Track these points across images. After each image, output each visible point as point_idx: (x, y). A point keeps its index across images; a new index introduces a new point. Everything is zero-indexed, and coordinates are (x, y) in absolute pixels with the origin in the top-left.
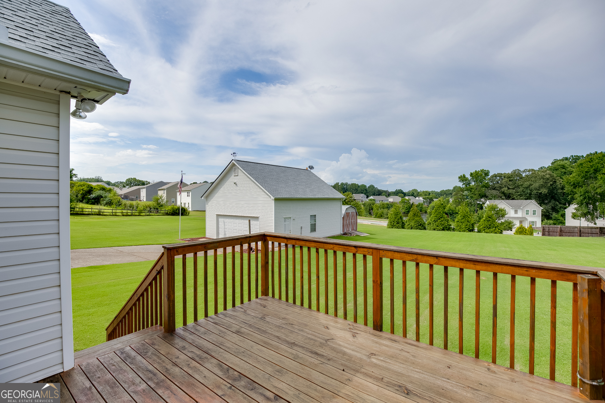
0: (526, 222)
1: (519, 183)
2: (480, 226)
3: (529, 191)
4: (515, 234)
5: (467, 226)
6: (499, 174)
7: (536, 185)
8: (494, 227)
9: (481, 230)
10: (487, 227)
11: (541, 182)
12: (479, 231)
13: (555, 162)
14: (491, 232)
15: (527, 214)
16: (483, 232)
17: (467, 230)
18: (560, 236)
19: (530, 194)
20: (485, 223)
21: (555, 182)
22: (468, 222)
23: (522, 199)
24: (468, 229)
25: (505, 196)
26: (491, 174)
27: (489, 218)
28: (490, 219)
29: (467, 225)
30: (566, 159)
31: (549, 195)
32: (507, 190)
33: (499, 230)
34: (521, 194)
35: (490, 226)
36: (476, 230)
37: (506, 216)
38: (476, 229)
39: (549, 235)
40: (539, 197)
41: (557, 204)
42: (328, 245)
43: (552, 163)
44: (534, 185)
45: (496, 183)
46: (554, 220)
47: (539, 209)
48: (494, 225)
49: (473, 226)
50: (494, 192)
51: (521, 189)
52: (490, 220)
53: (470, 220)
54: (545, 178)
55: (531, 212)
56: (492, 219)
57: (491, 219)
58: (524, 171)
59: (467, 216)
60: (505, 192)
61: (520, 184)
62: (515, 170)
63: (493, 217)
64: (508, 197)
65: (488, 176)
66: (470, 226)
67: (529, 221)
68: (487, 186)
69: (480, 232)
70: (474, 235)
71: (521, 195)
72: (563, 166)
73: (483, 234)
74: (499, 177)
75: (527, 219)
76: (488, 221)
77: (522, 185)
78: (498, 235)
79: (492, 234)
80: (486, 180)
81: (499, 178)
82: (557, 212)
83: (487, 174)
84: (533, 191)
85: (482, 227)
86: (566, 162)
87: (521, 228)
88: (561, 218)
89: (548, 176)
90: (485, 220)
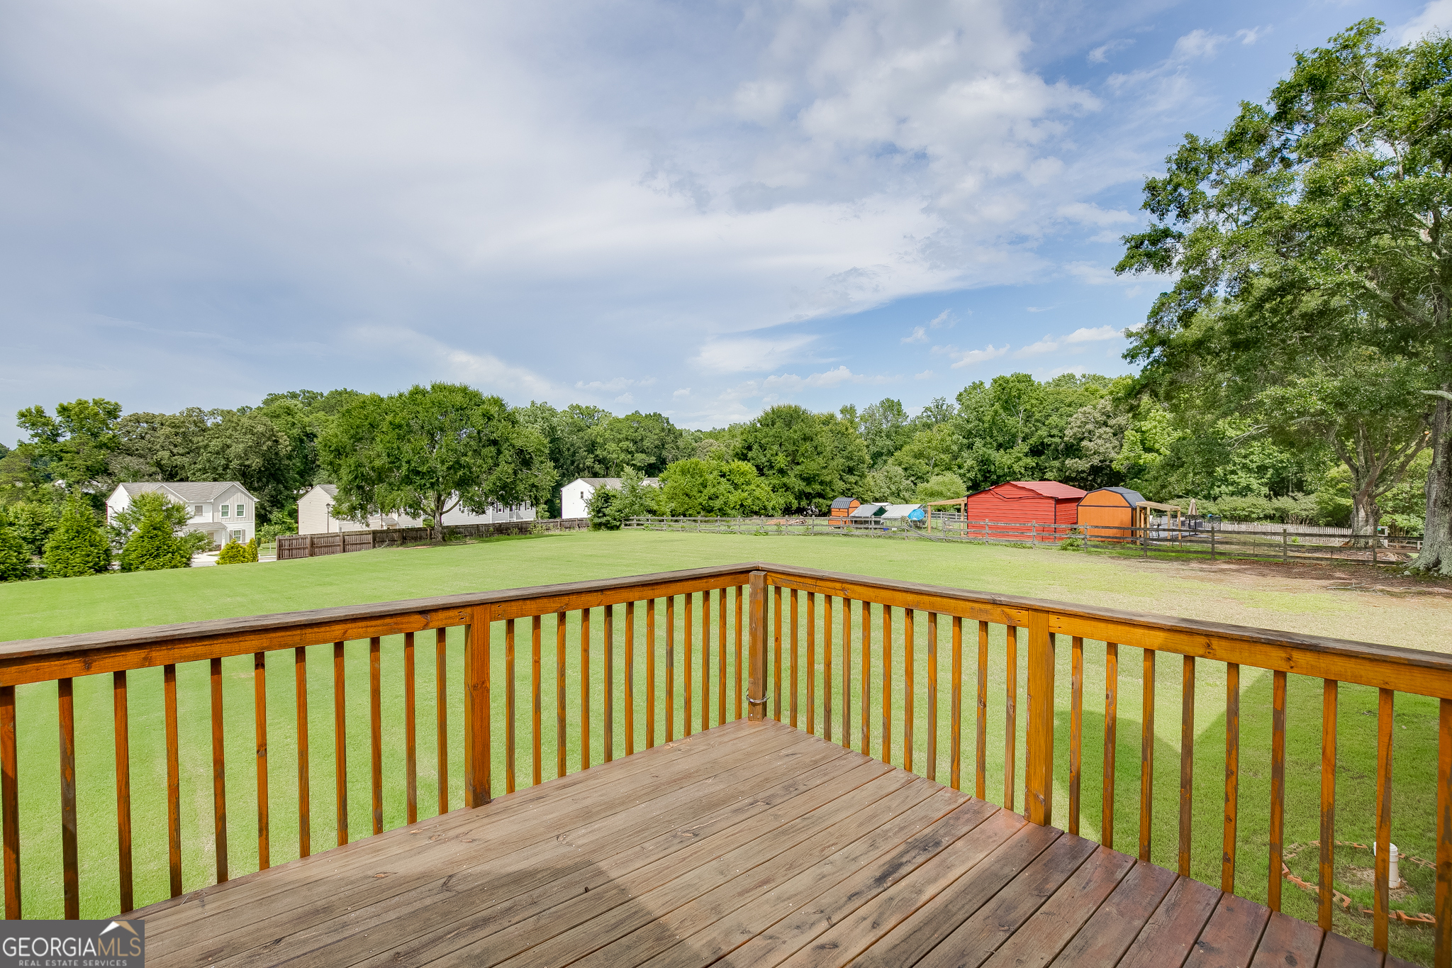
0: (224, 533)
1: (199, 440)
2: (127, 553)
3: (223, 462)
4: (218, 564)
5: (90, 559)
6: (148, 414)
7: (238, 448)
8: (168, 553)
9: (132, 564)
10: (150, 555)
11: (249, 440)
12: (126, 568)
13: (272, 400)
14: (163, 566)
15: (225, 513)
16: (142, 567)
17: (90, 568)
18: (312, 555)
19: (226, 467)
20: (145, 544)
21: (276, 441)
22: (91, 546)
23: (204, 480)
24: (94, 565)
25: (163, 471)
26: (125, 413)
27: (155, 529)
28: (156, 532)
29: (88, 556)
30: (294, 396)
31: (266, 470)
32: (169, 458)
33: (182, 557)
34: (205, 469)
35: (157, 550)
36: (116, 567)
37: (189, 522)
38: (116, 564)
39: (291, 557)
40: (244, 475)
41: (280, 490)
42: (323, 629)
43: (266, 402)
44: (233, 448)
45: (136, 438)
46: (276, 523)
47: (250, 502)
48: (169, 547)
49: (107, 556)
50: (133, 462)
51: (205, 456)
52: (156, 535)
53: (98, 539)
54: (255, 431)
55: (233, 511)
56: (163, 532)
57: (160, 533)
58: (213, 413)
59: (89, 529)
60: (163, 462)
61: (201, 444)
62: (192, 410)
63: (165, 526)
64: (170, 474)
65: (115, 419)
66: (99, 557)
67: (228, 530)
68: (113, 447)
69: (130, 570)
70: (114, 579)
71: (204, 471)
72: (288, 408)
73: (141, 575)
74: (147, 423)
75: (224, 528)
76: (151, 537)
77: (206, 447)
78: (182, 570)
79: (164, 570)
80: (110, 429)
81: (145, 425)
82: (281, 507)
83: (112, 413)
84: (231, 462)
85: (133, 556)
86: (294, 402)
87: (232, 548)
88: (288, 520)
89: (260, 429)
90: (142, 537)
